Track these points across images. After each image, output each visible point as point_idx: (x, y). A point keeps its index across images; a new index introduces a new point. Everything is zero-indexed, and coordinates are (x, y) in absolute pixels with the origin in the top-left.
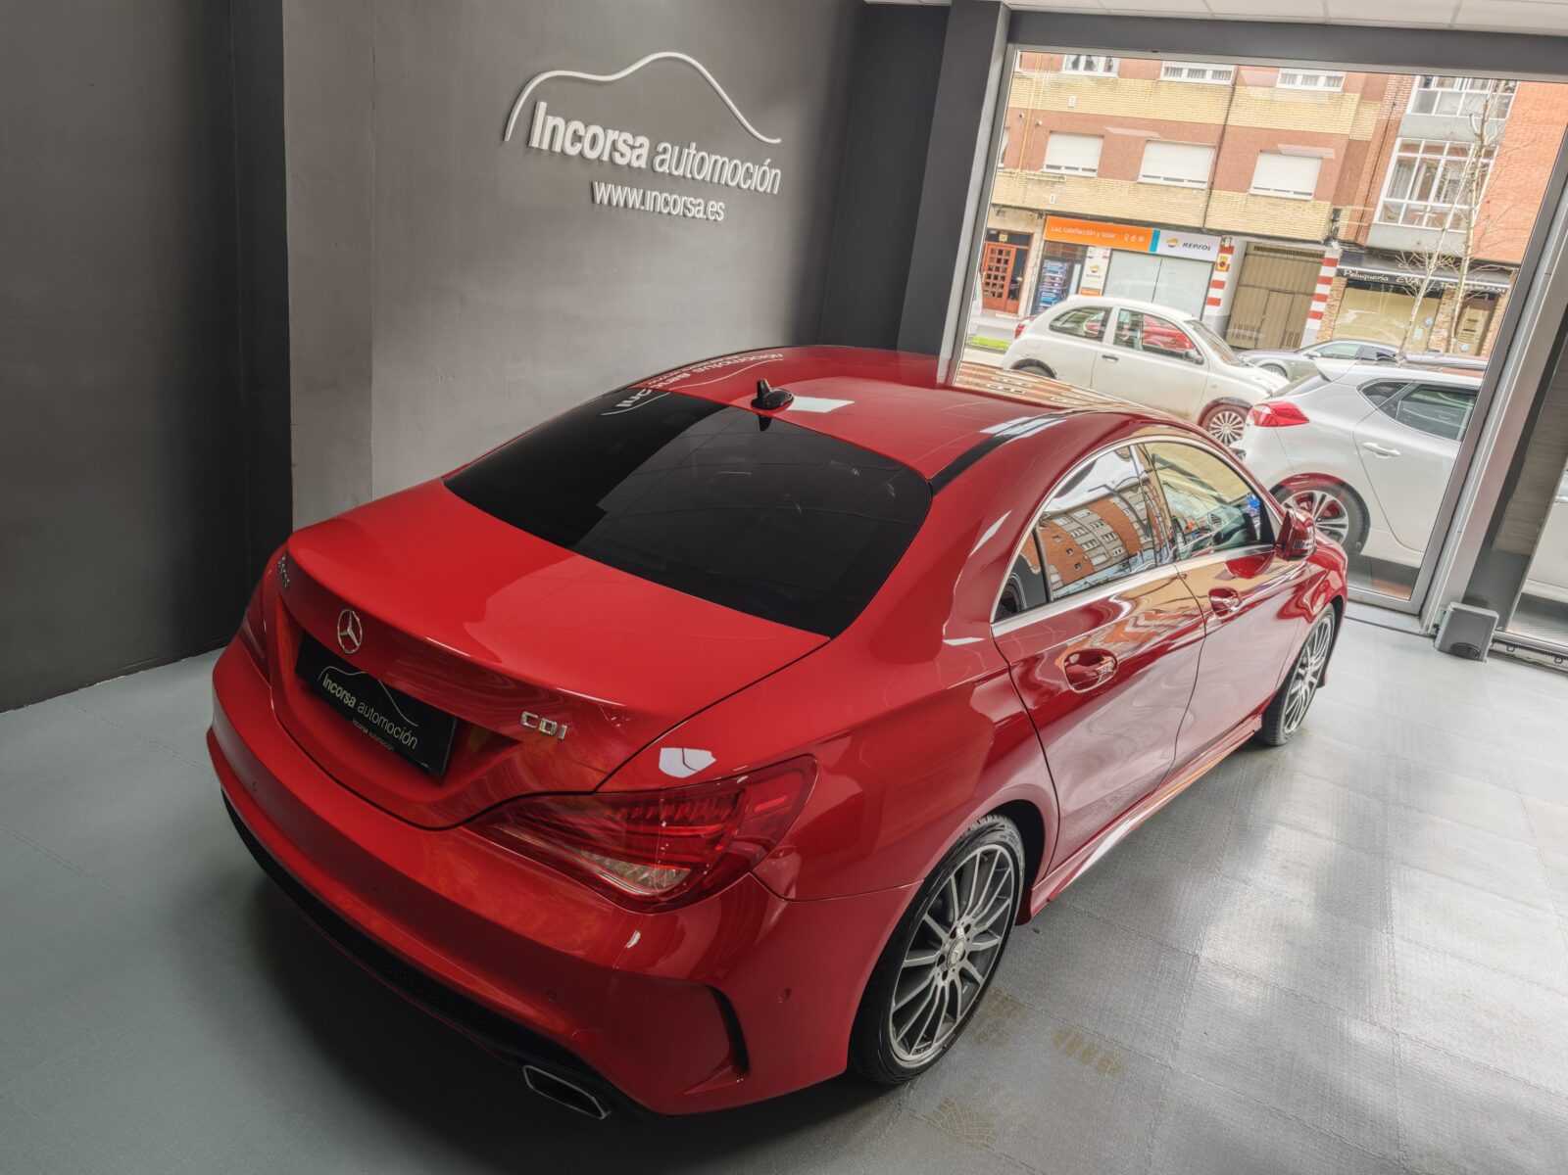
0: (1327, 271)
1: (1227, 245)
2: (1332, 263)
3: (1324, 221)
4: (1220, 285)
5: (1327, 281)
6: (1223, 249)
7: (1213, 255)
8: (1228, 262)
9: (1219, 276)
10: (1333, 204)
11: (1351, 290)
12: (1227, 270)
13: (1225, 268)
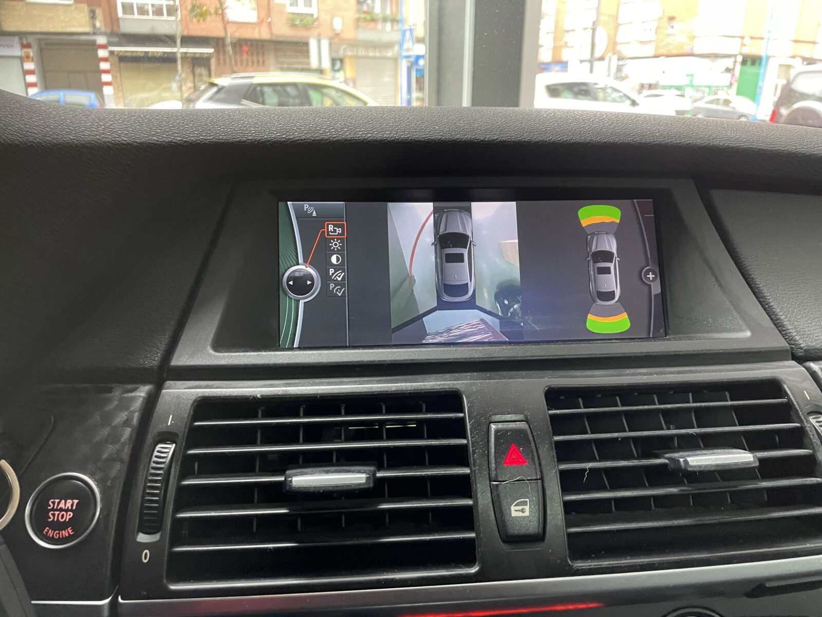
0: (102, 53)
1: (25, 42)
2: (104, 47)
3: (87, 19)
4: (31, 72)
5: (105, 60)
6: (24, 46)
7: (17, 51)
8: (31, 54)
9: (29, 66)
10: (89, 6)
11: (122, 64)
12: (33, 60)
13: (30, 59)
